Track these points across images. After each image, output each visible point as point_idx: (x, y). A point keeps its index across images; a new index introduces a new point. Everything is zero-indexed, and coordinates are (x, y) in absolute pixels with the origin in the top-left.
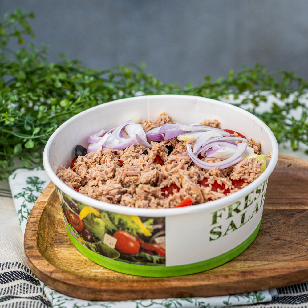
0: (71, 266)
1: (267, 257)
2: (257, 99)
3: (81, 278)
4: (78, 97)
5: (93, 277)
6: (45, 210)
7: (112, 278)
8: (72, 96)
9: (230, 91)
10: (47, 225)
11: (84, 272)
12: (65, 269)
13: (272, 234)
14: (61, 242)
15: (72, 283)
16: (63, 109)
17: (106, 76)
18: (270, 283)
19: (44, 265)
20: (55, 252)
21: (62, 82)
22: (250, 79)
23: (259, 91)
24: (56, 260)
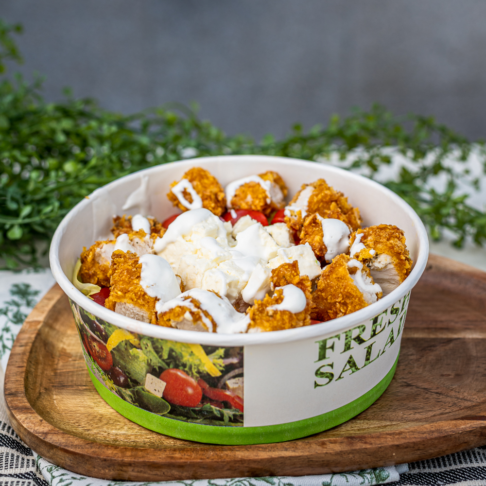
0: (77, 424)
1: (389, 413)
2: (376, 161)
3: (92, 442)
4: (94, 156)
5: (111, 443)
6: (39, 334)
7: (142, 445)
8: (82, 156)
9: (333, 146)
10: (41, 358)
11: (98, 433)
12: (68, 429)
13: (398, 377)
14: (64, 386)
15: (78, 451)
16: (67, 175)
17: (136, 124)
18: (393, 456)
19: (34, 422)
20: (53, 402)
21: (67, 133)
22: (364, 128)
23: (379, 146)
24: (54, 415)
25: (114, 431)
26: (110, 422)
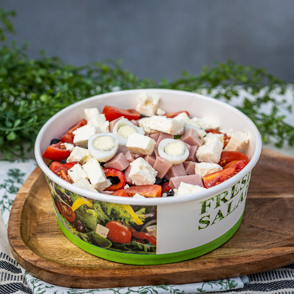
0: (54, 255)
1: (241, 244)
4: (58, 92)
5: (76, 266)
6: (26, 201)
8: (52, 91)
9: (204, 85)
10: (29, 216)
11: (67, 260)
12: (49, 258)
13: (245, 222)
14: (44, 232)
17: (84, 72)
18: (246, 269)
19: (28, 254)
20: (38, 242)
21: (42, 78)
24: (40, 250)
25: (76, 259)
26: (74, 253)
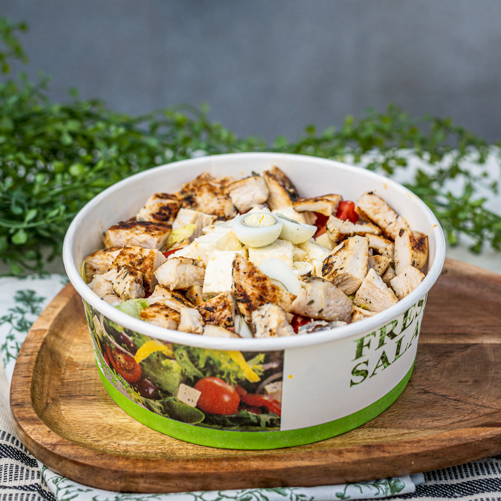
0: (86, 435)
1: (407, 421)
2: (392, 164)
3: (103, 454)
4: (100, 159)
5: (122, 454)
6: (45, 343)
7: (153, 455)
8: (89, 158)
9: (348, 149)
10: (47, 368)
11: (108, 444)
12: (77, 440)
13: (414, 383)
14: (71, 396)
15: (88, 462)
16: (74, 179)
17: (144, 126)
18: (411, 465)
19: (42, 433)
20: (61, 412)
21: (73, 135)
22: (379, 130)
23: (395, 149)
24: (62, 426)
25: (124, 442)
26: (122, 432)
